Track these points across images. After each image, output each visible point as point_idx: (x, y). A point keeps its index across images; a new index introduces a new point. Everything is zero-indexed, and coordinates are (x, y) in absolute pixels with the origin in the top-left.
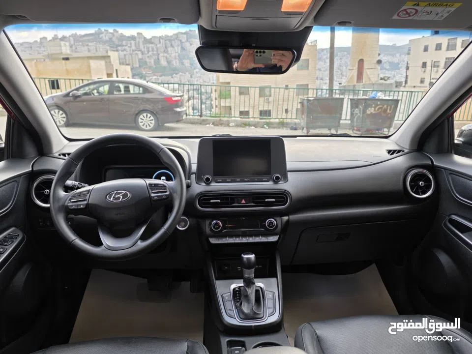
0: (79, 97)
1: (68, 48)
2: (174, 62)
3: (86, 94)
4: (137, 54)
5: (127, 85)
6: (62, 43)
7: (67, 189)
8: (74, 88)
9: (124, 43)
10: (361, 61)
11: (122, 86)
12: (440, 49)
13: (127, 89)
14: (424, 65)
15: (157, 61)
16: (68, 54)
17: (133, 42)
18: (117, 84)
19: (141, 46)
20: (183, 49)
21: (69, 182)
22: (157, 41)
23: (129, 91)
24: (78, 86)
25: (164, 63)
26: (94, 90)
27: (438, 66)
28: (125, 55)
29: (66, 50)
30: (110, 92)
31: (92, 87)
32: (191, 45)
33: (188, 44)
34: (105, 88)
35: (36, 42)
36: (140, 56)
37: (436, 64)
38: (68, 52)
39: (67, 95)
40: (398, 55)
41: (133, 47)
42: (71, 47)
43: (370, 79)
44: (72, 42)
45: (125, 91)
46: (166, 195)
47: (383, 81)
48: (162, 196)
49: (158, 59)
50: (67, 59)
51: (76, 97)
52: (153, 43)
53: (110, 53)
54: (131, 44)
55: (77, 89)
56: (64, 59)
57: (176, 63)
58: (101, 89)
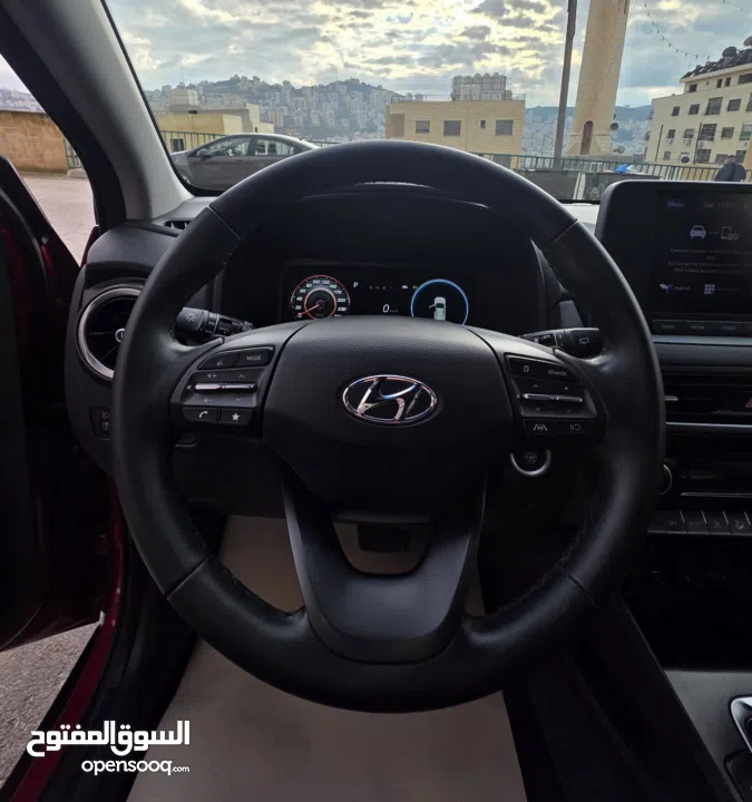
0: (208, 157)
1: (196, 97)
2: (329, 121)
3: (218, 154)
4: (282, 110)
5: (273, 142)
6: (189, 91)
7: (186, 333)
8: (202, 144)
9: (266, 94)
10: (589, 125)
11: (267, 143)
12: (697, 112)
13: (272, 149)
14: (671, 134)
15: (308, 120)
16: (195, 106)
17: (277, 93)
18: (259, 141)
19: (288, 101)
20: (342, 104)
21: (191, 313)
22: (308, 93)
23: (275, 151)
24: (207, 142)
25: (315, 121)
26: (228, 148)
27: (691, 136)
28: (267, 111)
29: (193, 100)
30: (250, 152)
31: (226, 144)
32: (352, 98)
33: (348, 99)
34: (243, 148)
35: (157, 90)
36: (286, 114)
37: (689, 133)
38: (197, 103)
39: (193, 154)
40: (631, 121)
41: (278, 102)
42: (200, 99)
43: (599, 149)
44: (201, 93)
45: (269, 151)
46: (583, 422)
47: (616, 154)
48: (565, 423)
49: (309, 117)
50: (195, 112)
51: (205, 157)
52: (302, 95)
53: (249, 106)
54: (275, 96)
55: (207, 146)
56: (190, 112)
57: (331, 123)
58: (238, 149)
